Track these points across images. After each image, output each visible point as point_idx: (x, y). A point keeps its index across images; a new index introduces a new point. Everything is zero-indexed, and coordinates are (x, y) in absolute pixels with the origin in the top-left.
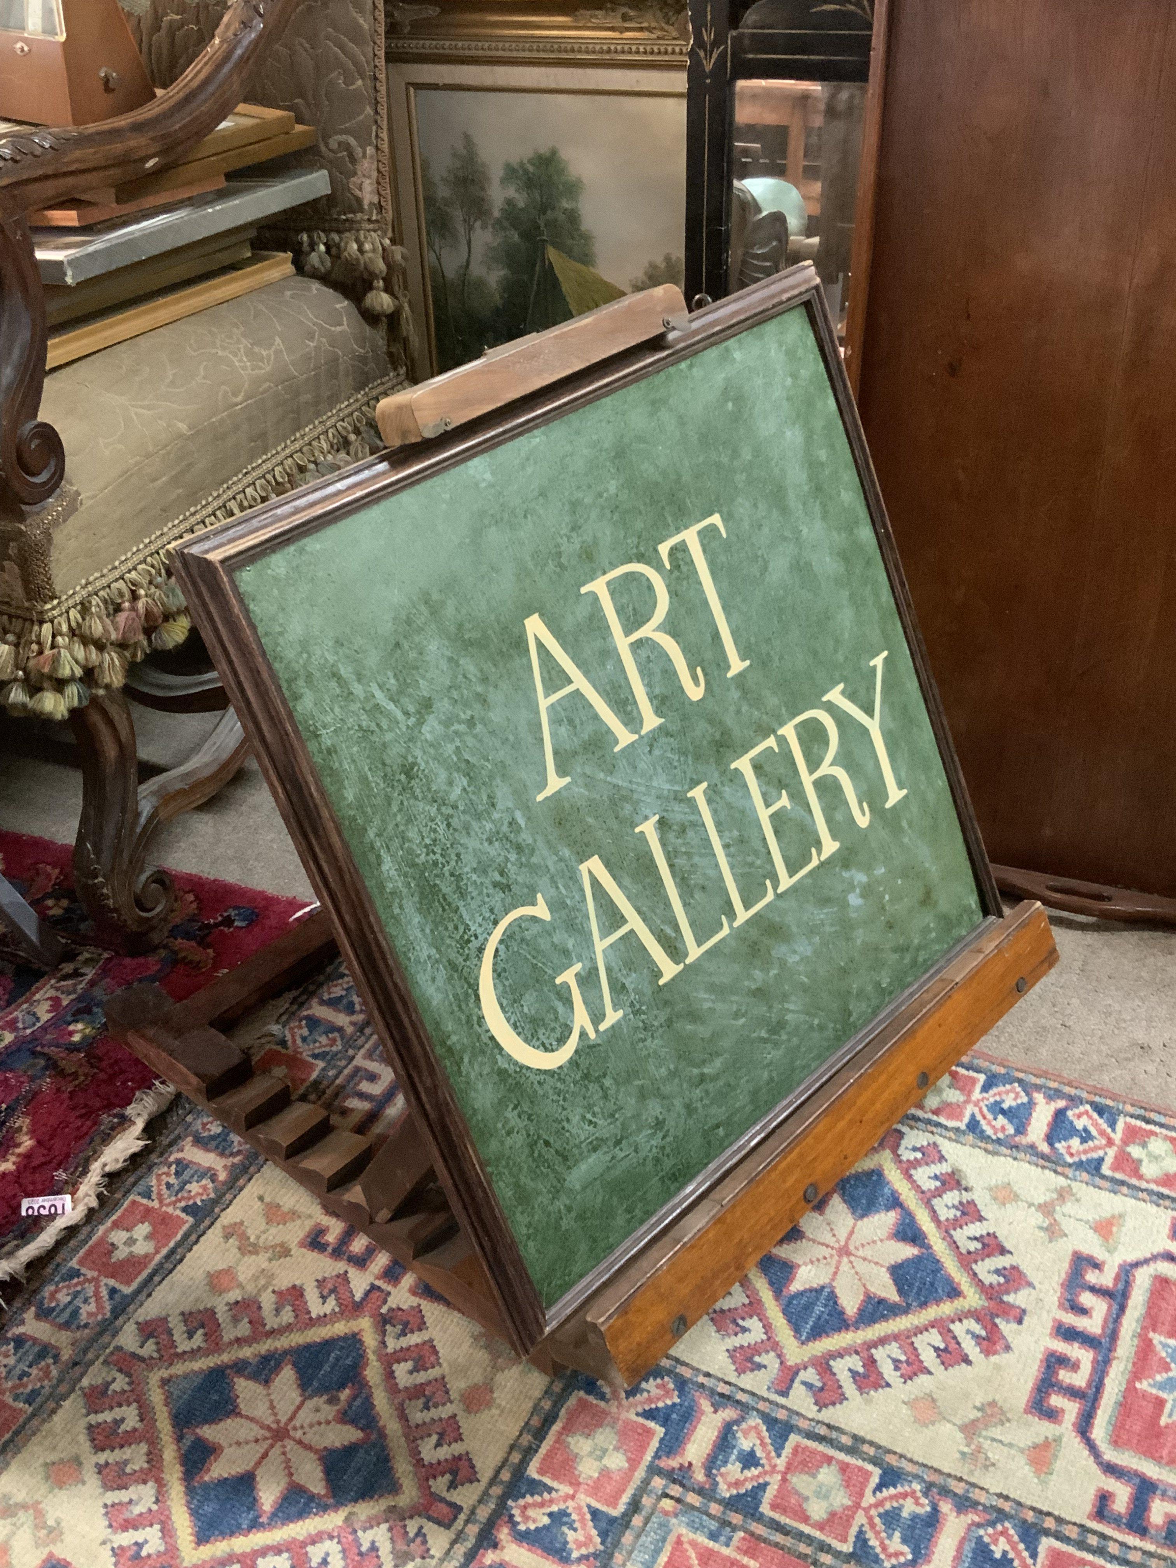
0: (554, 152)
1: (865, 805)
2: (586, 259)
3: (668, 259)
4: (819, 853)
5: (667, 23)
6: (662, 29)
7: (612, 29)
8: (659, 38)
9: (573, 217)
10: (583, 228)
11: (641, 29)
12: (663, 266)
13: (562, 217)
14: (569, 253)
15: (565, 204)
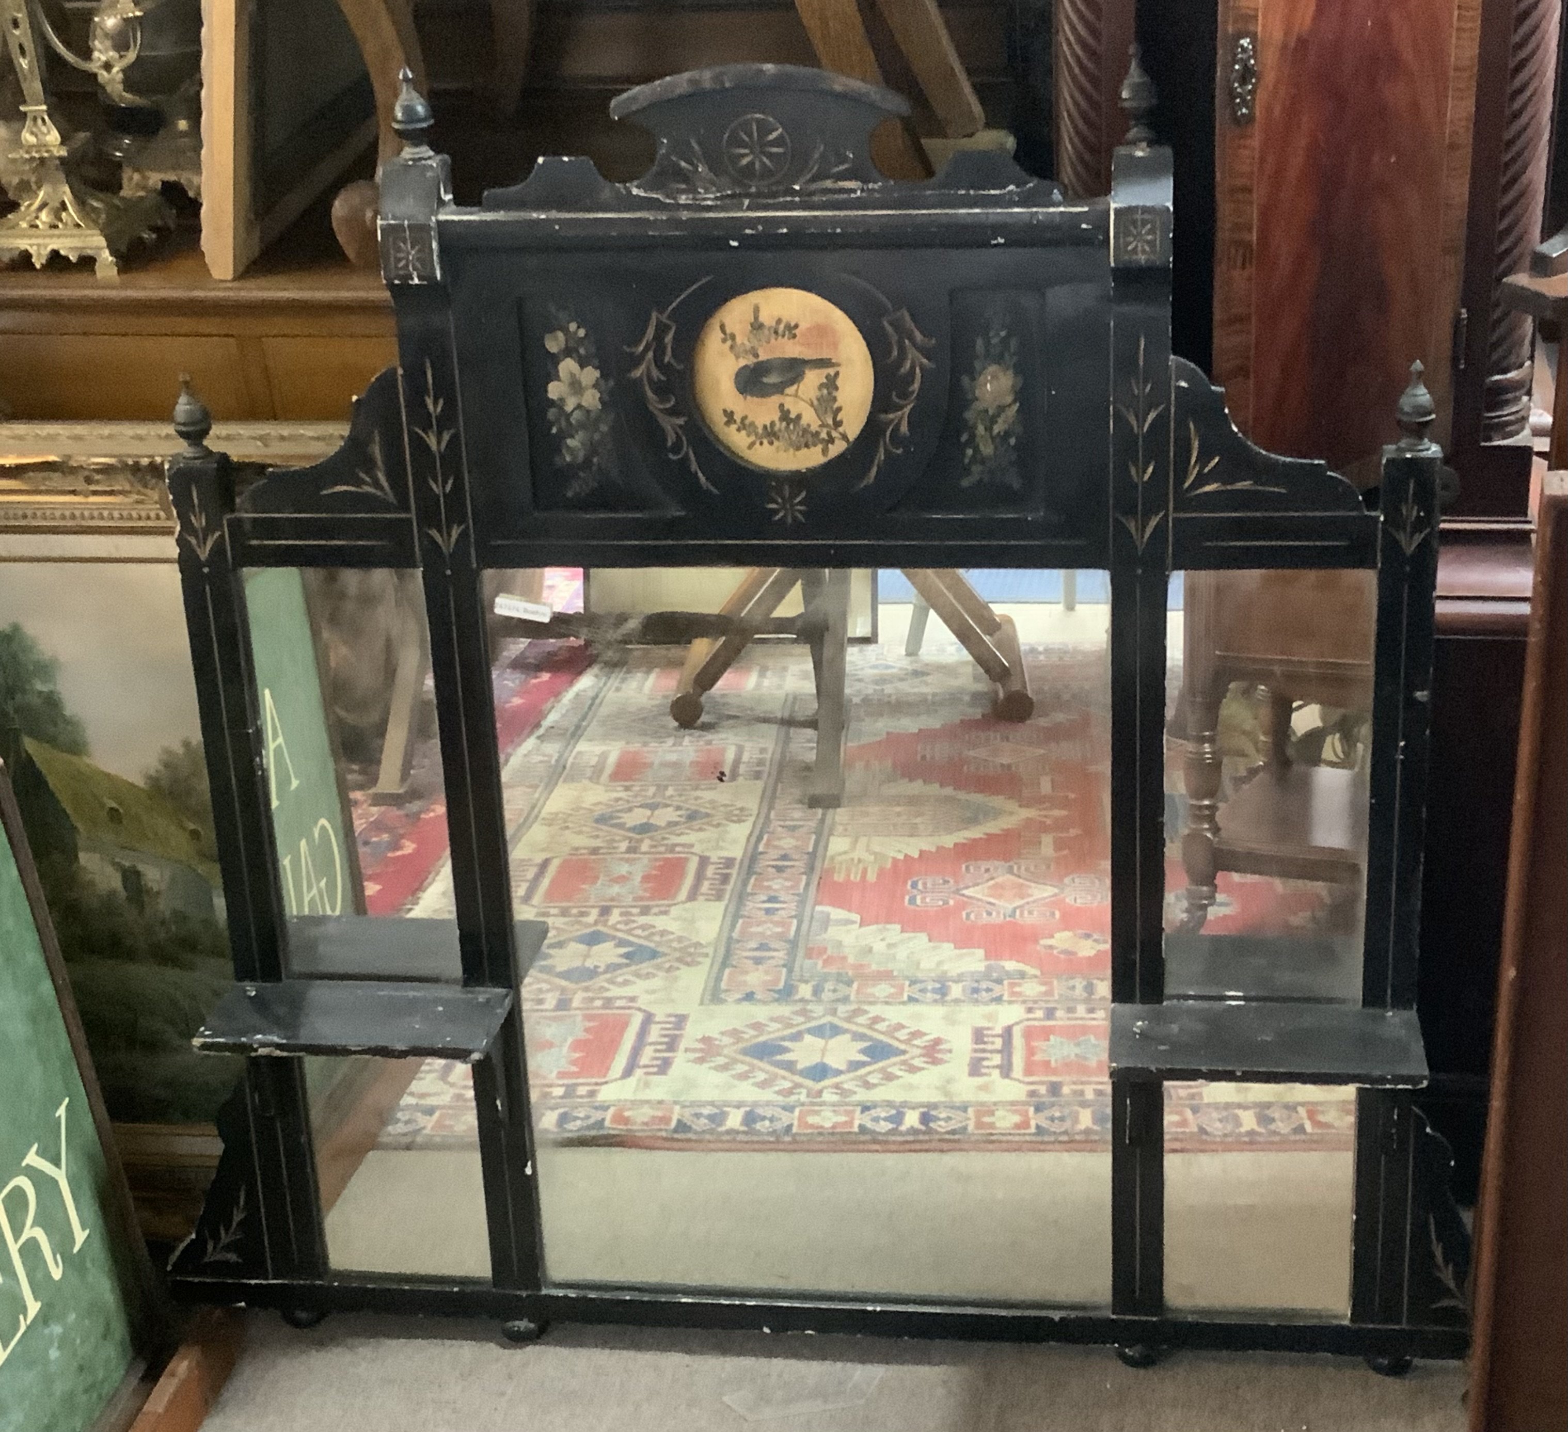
0: (16, 628)
1: (58, 1257)
2: (76, 747)
3: (186, 744)
4: (25, 1320)
5: (145, 486)
6: (139, 493)
7: (74, 492)
8: (137, 502)
9: (52, 702)
10: (67, 712)
11: (111, 493)
12: (181, 751)
13: (36, 701)
14: (52, 741)
15: (40, 686)
